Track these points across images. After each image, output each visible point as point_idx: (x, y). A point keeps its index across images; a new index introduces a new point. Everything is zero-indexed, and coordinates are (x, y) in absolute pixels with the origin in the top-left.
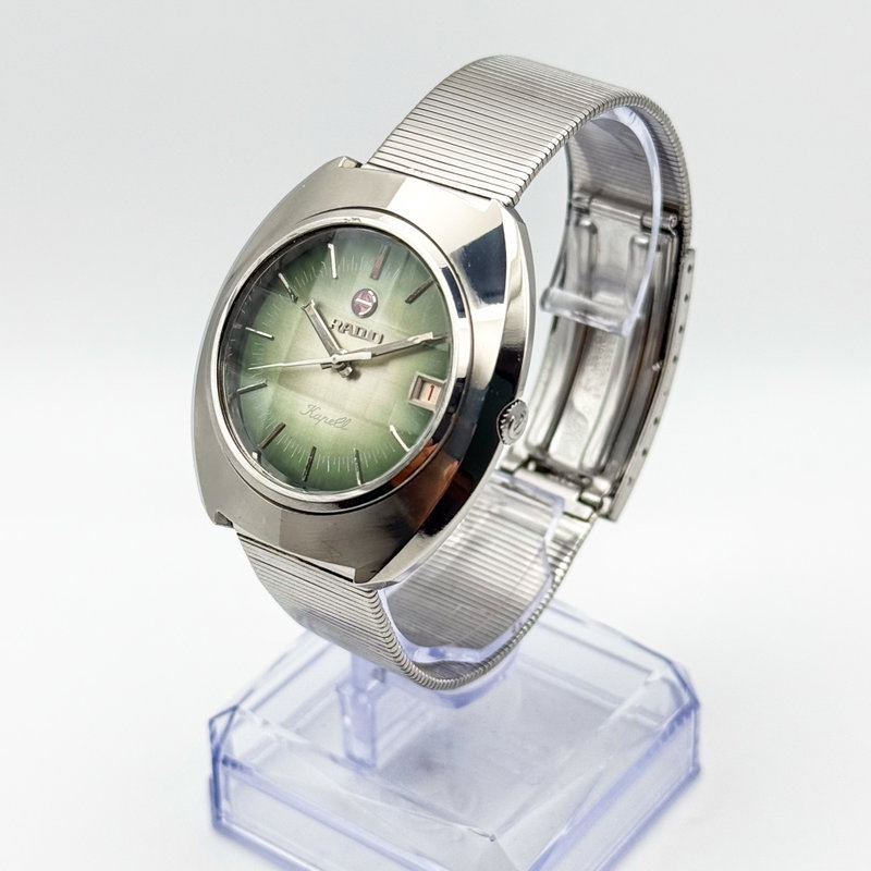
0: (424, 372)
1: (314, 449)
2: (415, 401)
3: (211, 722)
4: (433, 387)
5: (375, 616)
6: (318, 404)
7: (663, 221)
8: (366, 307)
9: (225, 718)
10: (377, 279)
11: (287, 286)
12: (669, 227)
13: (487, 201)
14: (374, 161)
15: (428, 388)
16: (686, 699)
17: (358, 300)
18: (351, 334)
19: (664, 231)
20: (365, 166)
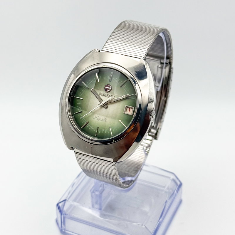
0: (128, 105)
1: (98, 127)
2: (125, 113)
3: (57, 205)
4: (130, 109)
5: (115, 170)
6: (98, 115)
7: (166, 61)
8: (109, 89)
9: (63, 203)
10: (111, 82)
11: (85, 85)
12: (168, 62)
13: (140, 59)
14: (103, 50)
15: (128, 109)
16: (179, 183)
17: (106, 87)
18: (105, 96)
19: (166, 63)
20: (101, 51)
